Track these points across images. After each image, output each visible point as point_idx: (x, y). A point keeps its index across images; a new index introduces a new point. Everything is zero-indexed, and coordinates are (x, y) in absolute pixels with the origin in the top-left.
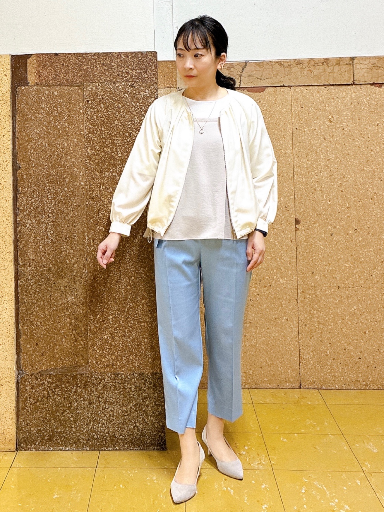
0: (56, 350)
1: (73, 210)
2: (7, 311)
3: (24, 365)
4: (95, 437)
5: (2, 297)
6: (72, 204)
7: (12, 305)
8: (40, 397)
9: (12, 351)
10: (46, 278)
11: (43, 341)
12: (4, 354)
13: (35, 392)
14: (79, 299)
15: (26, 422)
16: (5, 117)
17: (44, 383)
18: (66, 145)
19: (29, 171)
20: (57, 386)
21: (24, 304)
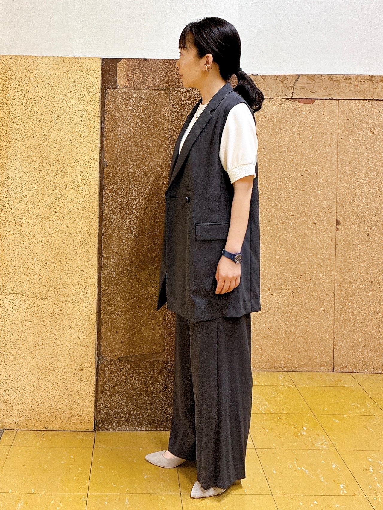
0: (135, 338)
1: (155, 207)
2: (89, 301)
3: (104, 351)
4: (169, 419)
5: (85, 287)
6: (155, 201)
7: (94, 295)
8: (118, 382)
9: (93, 338)
10: (128, 270)
11: (123, 329)
12: (86, 341)
13: (114, 377)
15: (105, 404)
16: (94, 117)
17: (122, 368)
18: (151, 146)
19: (115, 169)
20: (135, 372)
21: (106, 295)
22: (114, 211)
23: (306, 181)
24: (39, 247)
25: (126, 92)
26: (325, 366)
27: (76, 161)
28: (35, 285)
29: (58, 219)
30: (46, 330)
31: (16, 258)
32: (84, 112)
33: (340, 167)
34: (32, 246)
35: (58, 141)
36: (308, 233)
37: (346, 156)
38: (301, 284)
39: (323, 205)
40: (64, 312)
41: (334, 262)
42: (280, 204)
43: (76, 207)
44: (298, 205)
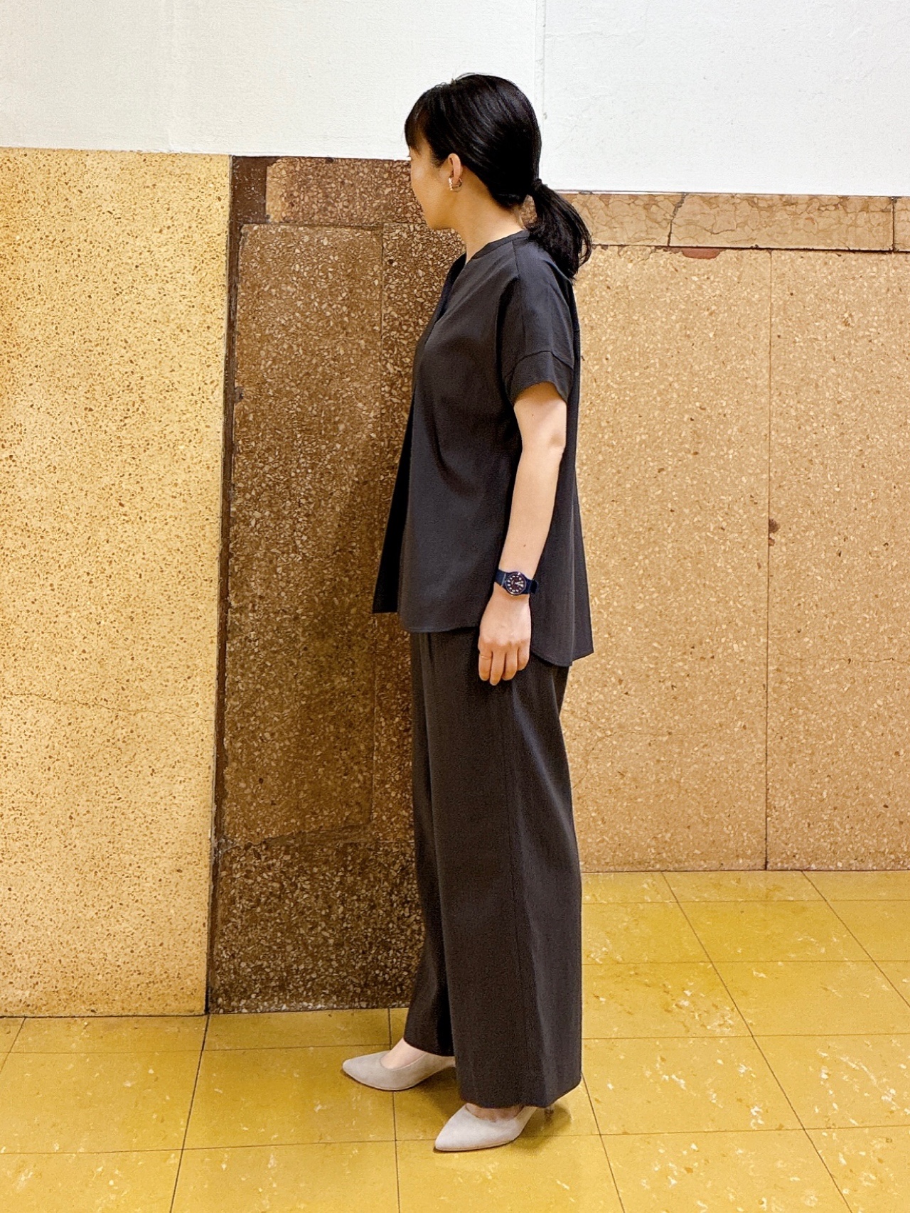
0: (302, 792)
1: (351, 492)
2: (198, 709)
3: (232, 825)
4: (380, 979)
5: (189, 678)
6: (350, 478)
7: (210, 695)
8: (262, 896)
9: (205, 796)
10: (287, 636)
11: (274, 774)
12: (189, 803)
13: (253, 884)
14: (356, 683)
15: (231, 949)
16: (214, 287)
17: (273, 865)
18: (342, 352)
19: (260, 404)
20: (302, 871)
21: (236, 694)
22: (256, 501)
23: (702, 431)
24: (83, 587)
25: (286, 233)
26: (747, 857)
27: (171, 387)
28: (73, 673)
29: (127, 522)
30: (97, 778)
31: (28, 611)
32: (190, 276)
33: (775, 401)
34: (66, 585)
35: (129, 341)
36: (708, 551)
37: (790, 375)
38: (691, 668)
39: (740, 488)
40: (139, 737)
41: (766, 617)
42: (644, 484)
43: (170, 494)
44: (685, 487)
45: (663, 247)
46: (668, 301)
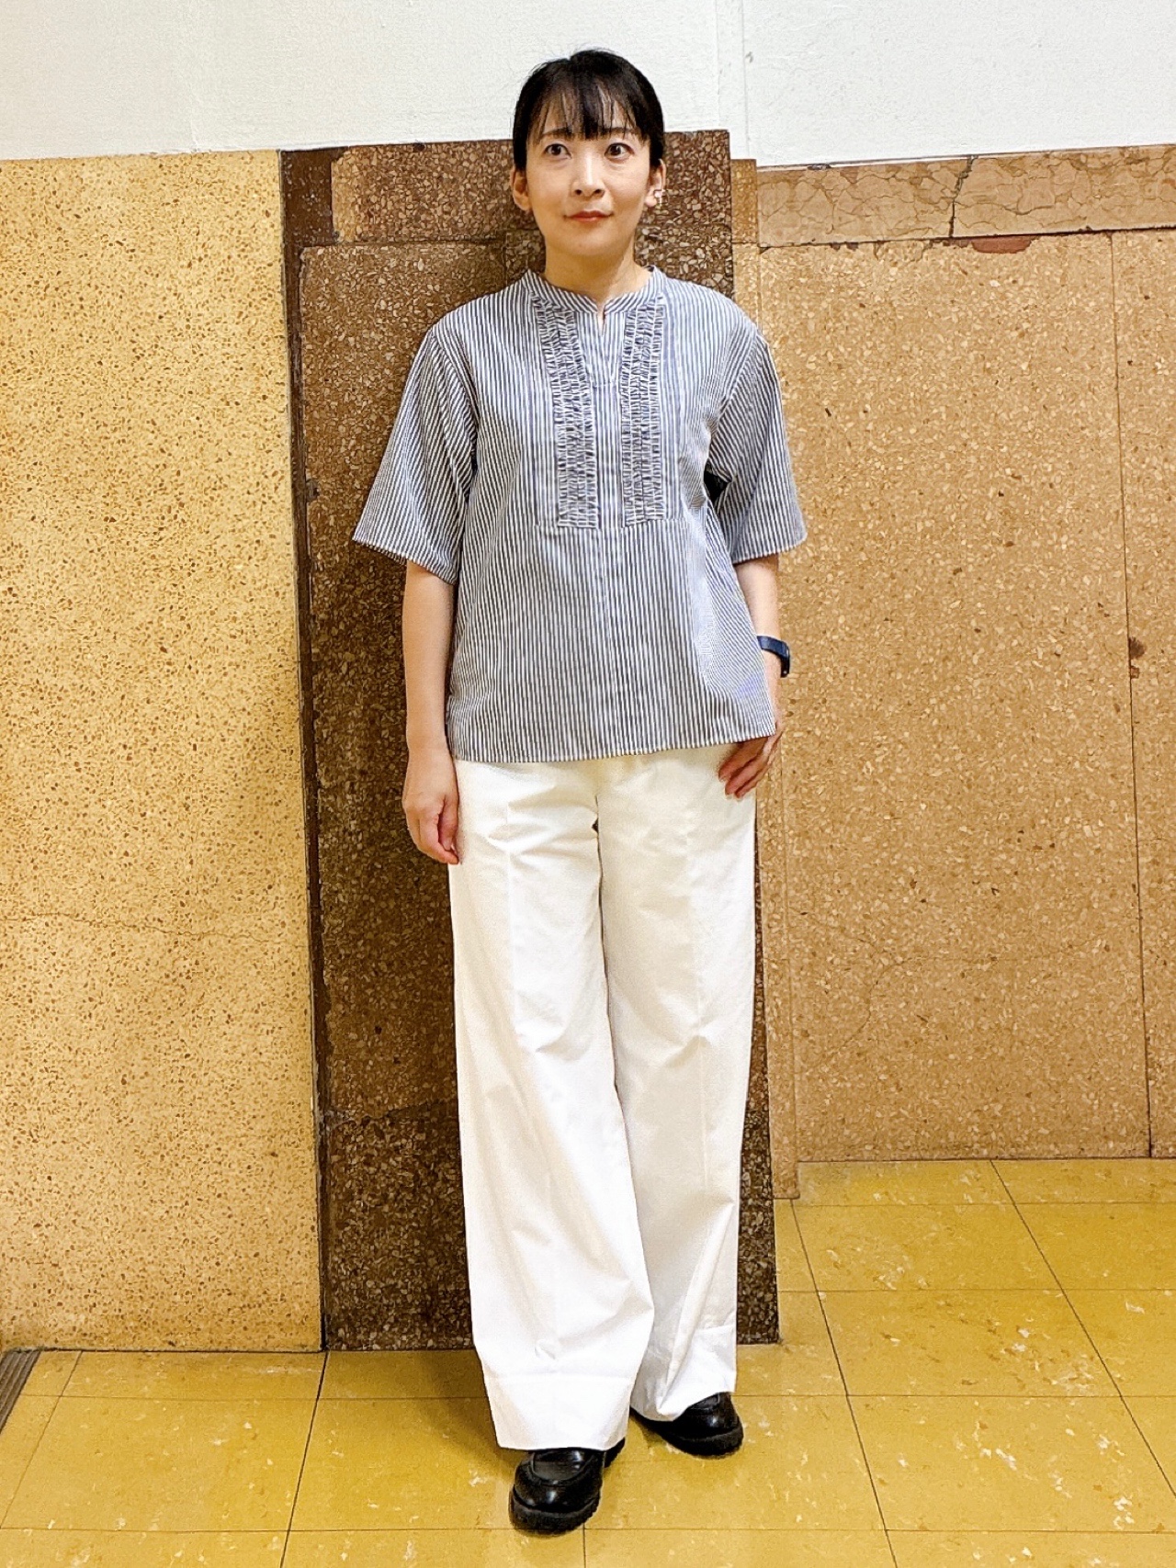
0: (436, 1046)
2: (285, 930)
3: (342, 1093)
5: (270, 887)
7: (300, 911)
8: (391, 1190)
9: (302, 1052)
11: (396, 1020)
12: (280, 1061)
13: (376, 1173)
15: (352, 1263)
16: (269, 339)
17: (402, 1147)
19: (344, 503)
20: (443, 1156)
21: (336, 909)
22: (347, 638)
23: (1017, 511)
24: (120, 765)
25: (364, 256)
26: (1119, 1138)
27: (218, 483)
28: (112, 884)
29: (173, 673)
30: (155, 1029)
31: (48, 800)
32: (234, 325)
33: (1130, 461)
34: (95, 763)
35: (156, 421)
36: (1036, 688)
37: (1149, 420)
38: (1020, 862)
39: (1081, 592)
40: (207, 970)
41: (1132, 784)
42: (932, 593)
43: (227, 631)
44: (994, 593)
45: (941, 239)
46: (955, 320)
